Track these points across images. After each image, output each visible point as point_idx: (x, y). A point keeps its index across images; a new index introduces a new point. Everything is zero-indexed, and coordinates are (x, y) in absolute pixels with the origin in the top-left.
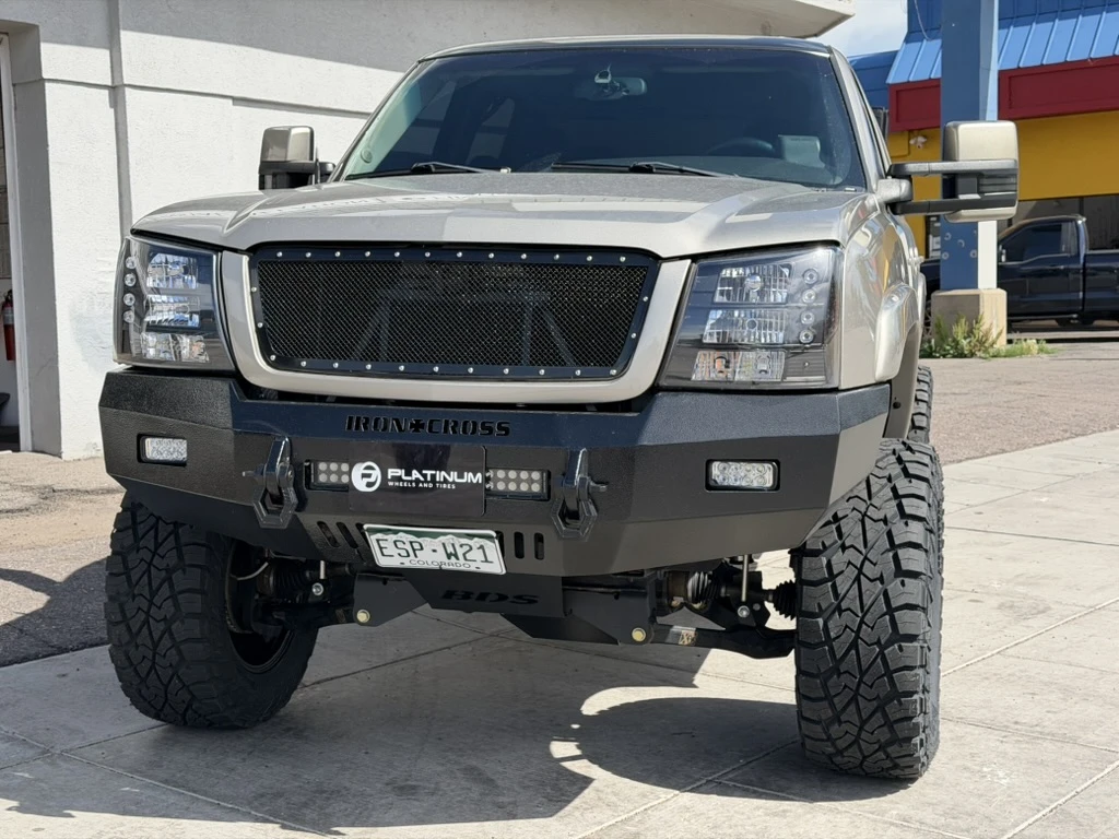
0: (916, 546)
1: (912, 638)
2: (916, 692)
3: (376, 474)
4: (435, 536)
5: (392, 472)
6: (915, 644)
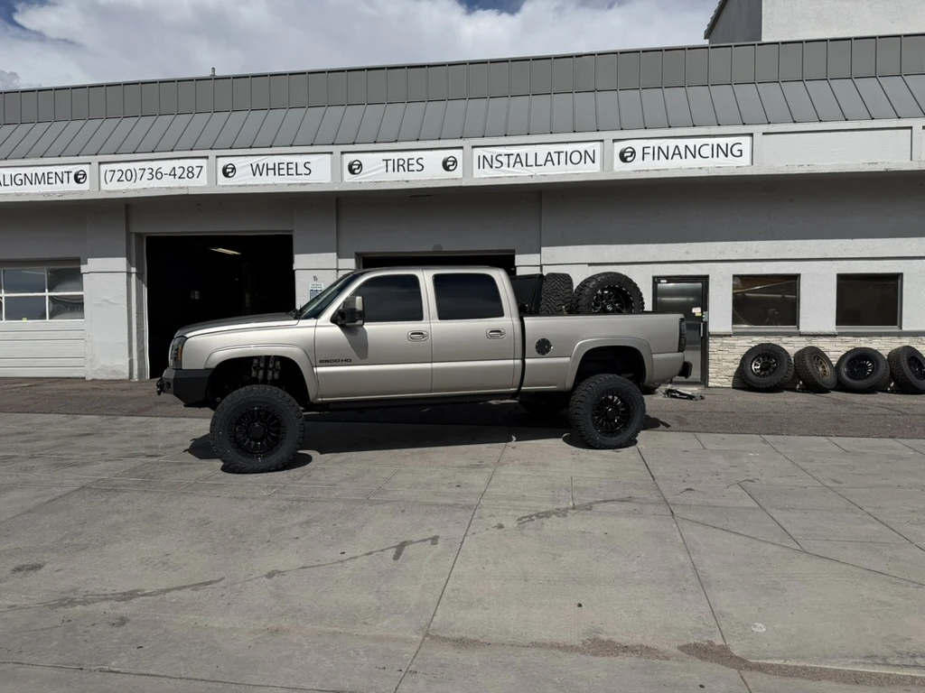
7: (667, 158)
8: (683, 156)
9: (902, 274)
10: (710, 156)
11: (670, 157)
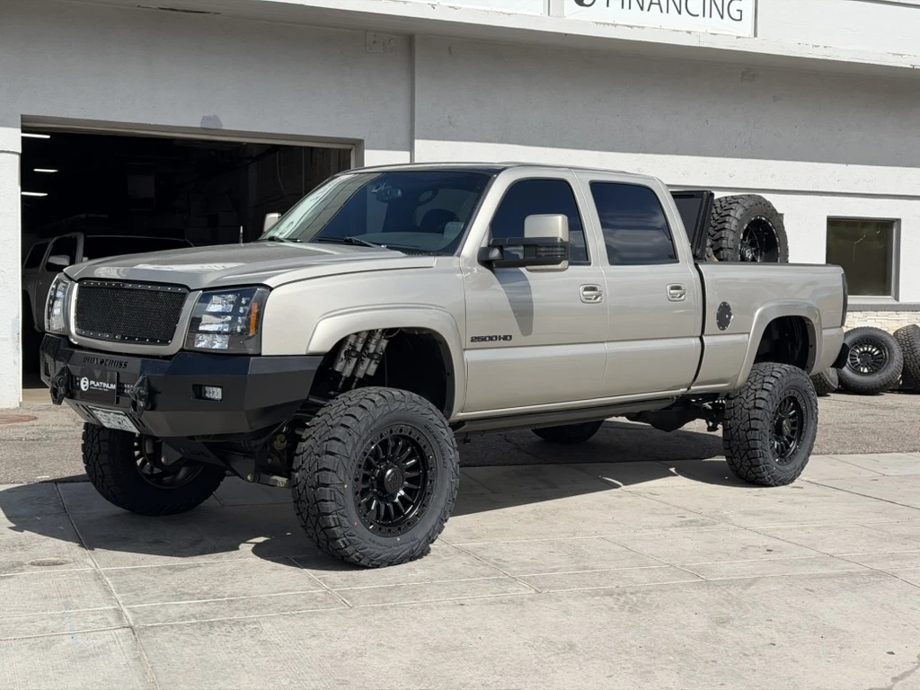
0: (338, 440)
1: (327, 485)
2: (329, 514)
3: (87, 382)
4: (109, 413)
5: (92, 382)
6: (328, 489)
7: (642, 8)
8: (664, 9)
9: (899, 221)
10: (701, 14)
11: (646, 7)
